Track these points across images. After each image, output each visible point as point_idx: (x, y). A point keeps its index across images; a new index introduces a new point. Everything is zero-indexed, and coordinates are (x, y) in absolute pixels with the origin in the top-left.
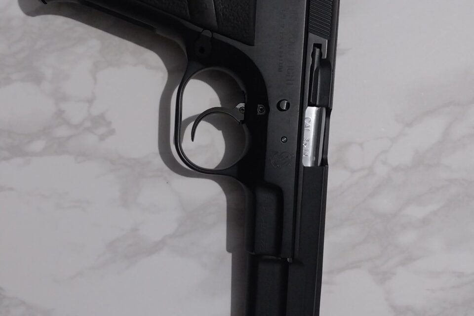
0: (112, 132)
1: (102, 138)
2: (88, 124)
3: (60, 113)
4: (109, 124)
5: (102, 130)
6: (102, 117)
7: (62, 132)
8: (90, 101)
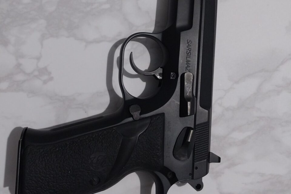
0: (51, 79)
1: (45, 82)
2: (36, 73)
3: (18, 65)
4: (50, 73)
5: (45, 77)
6: (45, 69)
7: (20, 77)
8: (38, 59)
